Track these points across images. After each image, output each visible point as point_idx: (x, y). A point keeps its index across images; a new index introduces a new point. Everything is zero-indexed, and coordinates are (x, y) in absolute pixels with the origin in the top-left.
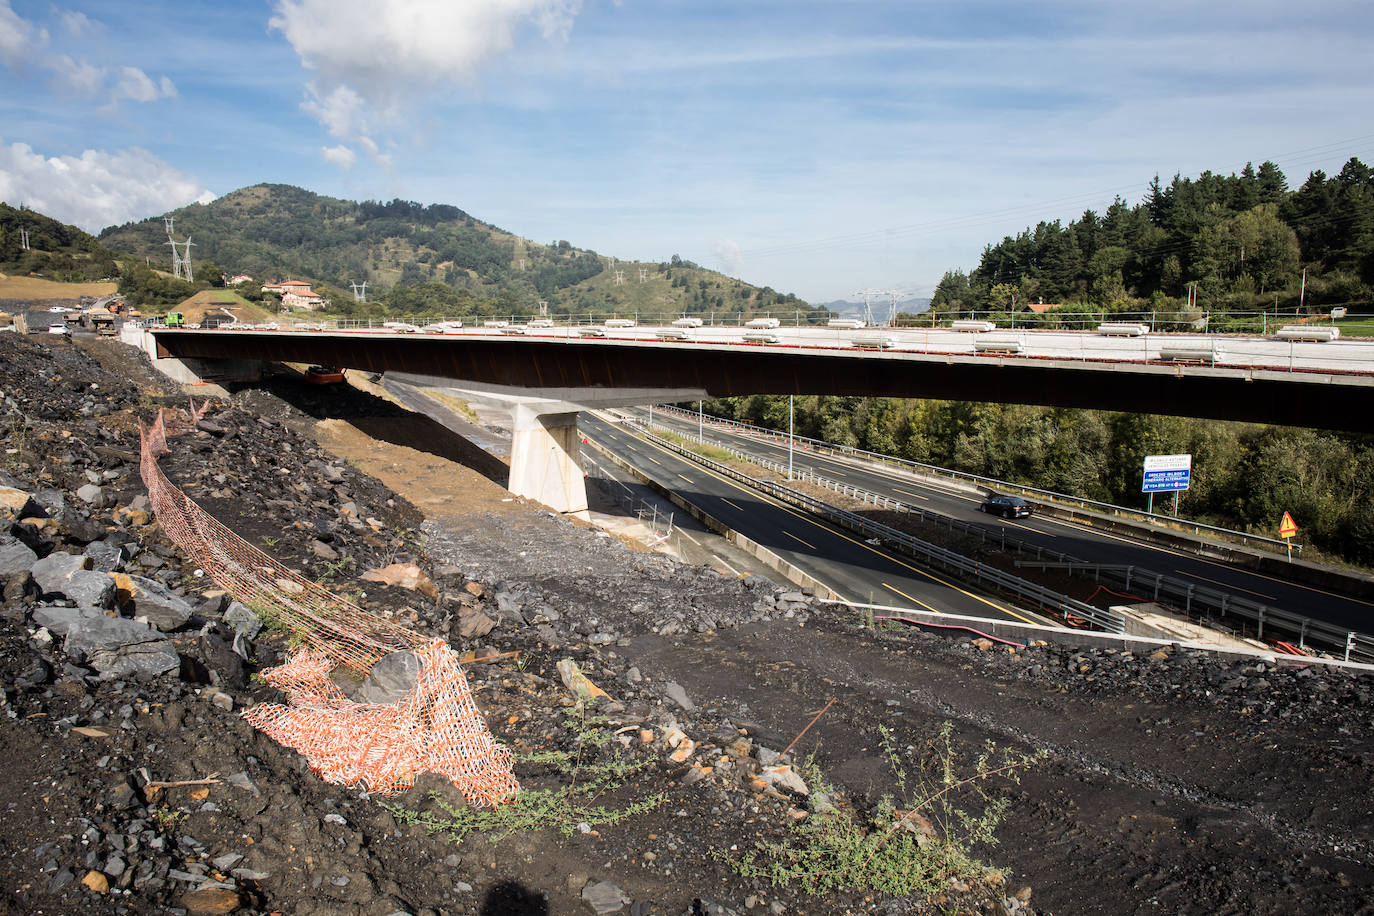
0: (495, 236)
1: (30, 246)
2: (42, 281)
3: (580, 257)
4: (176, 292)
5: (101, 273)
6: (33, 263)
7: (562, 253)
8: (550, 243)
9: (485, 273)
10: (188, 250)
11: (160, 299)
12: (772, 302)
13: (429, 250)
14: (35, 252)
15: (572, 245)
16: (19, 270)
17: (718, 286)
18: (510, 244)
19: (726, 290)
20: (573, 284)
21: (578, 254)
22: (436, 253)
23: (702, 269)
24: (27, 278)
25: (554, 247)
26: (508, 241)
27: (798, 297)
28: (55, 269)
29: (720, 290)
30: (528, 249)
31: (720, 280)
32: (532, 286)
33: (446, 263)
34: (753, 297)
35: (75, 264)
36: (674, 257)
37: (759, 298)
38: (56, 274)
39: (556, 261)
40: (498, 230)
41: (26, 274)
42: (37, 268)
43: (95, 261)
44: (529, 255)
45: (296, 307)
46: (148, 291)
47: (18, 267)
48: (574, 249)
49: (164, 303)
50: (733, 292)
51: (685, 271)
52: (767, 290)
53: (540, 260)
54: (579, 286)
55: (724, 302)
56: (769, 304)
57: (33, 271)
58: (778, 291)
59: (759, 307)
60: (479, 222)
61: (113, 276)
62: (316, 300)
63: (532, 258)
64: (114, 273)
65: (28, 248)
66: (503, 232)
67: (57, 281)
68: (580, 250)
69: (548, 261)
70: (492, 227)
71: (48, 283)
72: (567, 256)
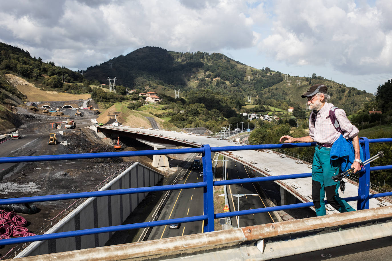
0: (239, 66)
1: (65, 81)
2: (68, 94)
3: (274, 75)
4: (110, 97)
5: (86, 91)
6: (65, 88)
7: (267, 73)
8: (262, 69)
9: (233, 82)
10: (114, 82)
11: (104, 100)
12: (355, 95)
13: (211, 73)
14: (66, 83)
15: (271, 69)
16: (61, 91)
17: (331, 88)
18: (245, 69)
19: (335, 89)
20: (269, 86)
21: (273, 73)
22: (213, 74)
23: (326, 80)
24: (63, 93)
25: (263, 70)
26: (244, 68)
27: (367, 92)
28: (72, 90)
29: (332, 89)
30: (252, 71)
31: (332, 85)
32: (252, 87)
33: (217, 78)
34: (347, 92)
35: (78, 87)
36: (314, 75)
37: (349, 92)
38: (72, 91)
39: (264, 76)
40: (240, 63)
41: (64, 92)
42: (67, 90)
43: (85, 86)
44: (252, 74)
45: (150, 102)
46: (100, 97)
47: (61, 89)
48: (272, 71)
49: (106, 101)
50: (338, 90)
51: (317, 81)
52: (353, 89)
53: (257, 76)
54: (272, 87)
55: (333, 94)
56: (353, 95)
57: (66, 91)
58: (358, 89)
59: (349, 97)
60: (232, 60)
61: (89, 92)
62: (157, 99)
63: (253, 75)
64: (90, 91)
65: (64, 82)
66: (242, 64)
67: (73, 94)
68: (274, 71)
69: (260, 77)
70: (237, 62)
71: (70, 95)
72: (268, 74)
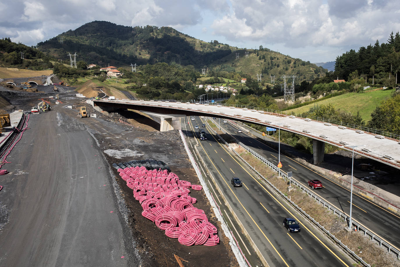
0: (188, 40)
1: (24, 58)
2: (29, 70)
3: (222, 47)
4: (72, 73)
5: (47, 67)
6: (26, 64)
7: (215, 46)
8: (210, 42)
9: (183, 55)
10: (75, 57)
11: (67, 75)
12: (300, 65)
13: (162, 47)
14: (26, 60)
15: (219, 42)
16: (22, 67)
17: (278, 59)
18: (194, 42)
19: (281, 60)
20: (219, 59)
21: (221, 46)
22: (164, 47)
23: (272, 52)
24: (24, 70)
25: (212, 43)
26: (193, 41)
27: (311, 62)
28: (33, 66)
29: (278, 61)
30: (201, 44)
31: (278, 56)
32: (203, 60)
33: (168, 52)
34: (292, 63)
35: (39, 64)
36: (261, 47)
37: (295, 63)
38: (33, 67)
39: (213, 49)
40: (189, 37)
41: (24, 68)
42: (27, 66)
43: (45, 62)
44: (201, 47)
45: (112, 76)
46: (63, 73)
47: (21, 66)
48: (220, 44)
49: (69, 77)
50: (284, 61)
51: (264, 53)
52: (298, 60)
53: (206, 49)
54: (221, 60)
55: (280, 66)
56: (299, 66)
57: (26, 67)
58: (303, 60)
59: (294, 67)
60: (181, 33)
61: (51, 68)
62: (119, 74)
63: (203, 48)
64: (51, 67)
65: (23, 58)
66: (191, 37)
67: (34, 70)
68: (222, 44)
69: (209, 49)
70: (186, 35)
71: (31, 71)
72: (217, 47)
